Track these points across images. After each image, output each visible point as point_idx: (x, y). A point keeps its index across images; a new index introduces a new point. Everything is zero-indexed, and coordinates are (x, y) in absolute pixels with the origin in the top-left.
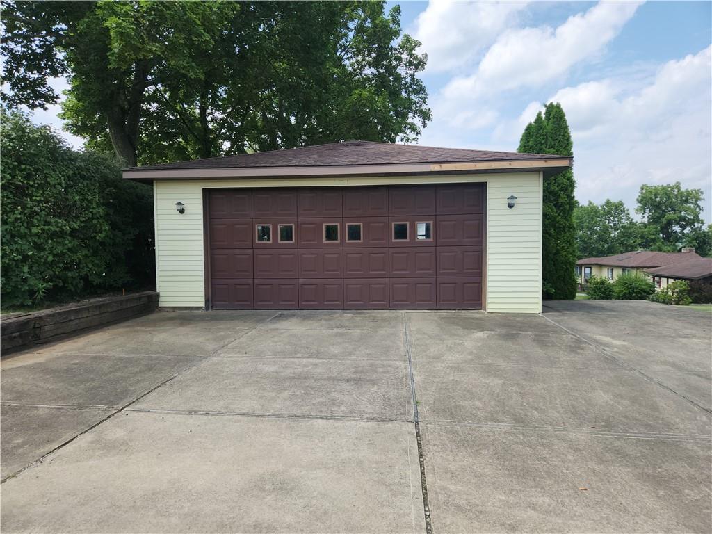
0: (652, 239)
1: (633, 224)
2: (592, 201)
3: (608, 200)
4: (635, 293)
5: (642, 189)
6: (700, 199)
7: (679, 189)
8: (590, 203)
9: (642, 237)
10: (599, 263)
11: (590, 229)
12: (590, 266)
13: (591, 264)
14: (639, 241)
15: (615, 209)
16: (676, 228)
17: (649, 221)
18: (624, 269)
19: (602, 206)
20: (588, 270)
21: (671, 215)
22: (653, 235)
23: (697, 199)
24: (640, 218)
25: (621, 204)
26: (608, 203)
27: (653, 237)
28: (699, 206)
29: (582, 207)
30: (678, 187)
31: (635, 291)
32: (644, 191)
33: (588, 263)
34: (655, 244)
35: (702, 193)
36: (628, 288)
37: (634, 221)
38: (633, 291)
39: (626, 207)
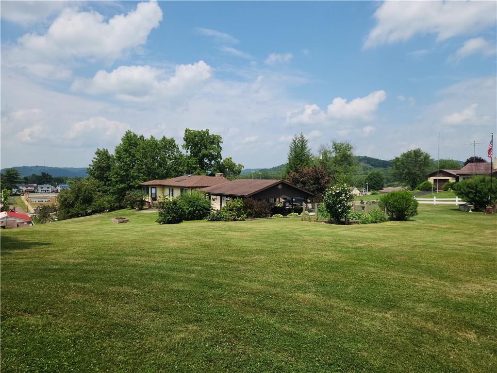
0: (193, 167)
1: (181, 156)
2: (153, 136)
3: (164, 137)
4: (198, 210)
5: (186, 131)
6: (220, 142)
7: (208, 135)
8: (152, 137)
9: (188, 166)
10: (162, 184)
11: (153, 158)
12: (155, 186)
13: (156, 185)
14: (186, 168)
15: (169, 144)
16: (206, 161)
17: (191, 155)
18: (182, 189)
19: (160, 141)
20: (154, 190)
21: (204, 151)
22: (195, 164)
23: (219, 142)
24: (186, 153)
25: (173, 140)
26: (164, 138)
27: (195, 166)
28: (220, 147)
29: (146, 140)
30: (207, 133)
31: (198, 208)
32: (187, 133)
33: (154, 184)
34: (196, 171)
35: (221, 138)
36: (192, 206)
37: (182, 154)
38: (196, 208)
39: (176, 143)
